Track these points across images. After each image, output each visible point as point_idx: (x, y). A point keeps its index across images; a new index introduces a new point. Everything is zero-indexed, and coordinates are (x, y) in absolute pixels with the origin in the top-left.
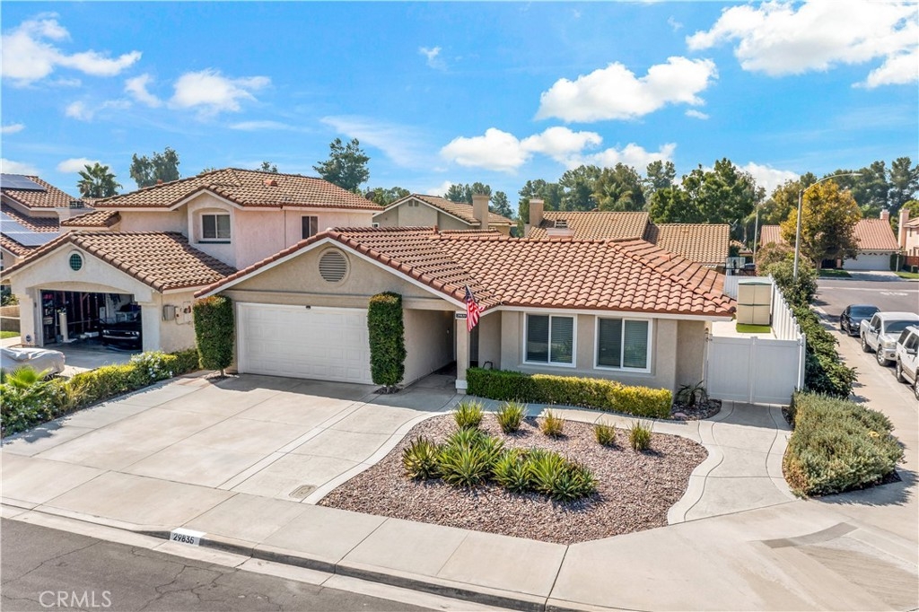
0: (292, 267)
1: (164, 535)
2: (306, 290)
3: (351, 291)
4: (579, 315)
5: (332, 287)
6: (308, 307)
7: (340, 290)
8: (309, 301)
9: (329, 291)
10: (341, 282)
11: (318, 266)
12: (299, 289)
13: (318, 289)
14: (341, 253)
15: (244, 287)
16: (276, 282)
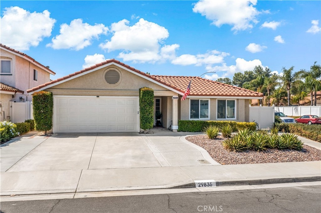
0: (89, 77)
1: (192, 185)
2: (97, 88)
3: (122, 88)
4: (210, 98)
5: (112, 86)
6: (98, 96)
7: (116, 88)
8: (98, 93)
9: (110, 88)
10: (117, 84)
11: (104, 76)
12: (92, 87)
13: (104, 88)
14: (117, 70)
15: (58, 88)
16: (79, 85)
